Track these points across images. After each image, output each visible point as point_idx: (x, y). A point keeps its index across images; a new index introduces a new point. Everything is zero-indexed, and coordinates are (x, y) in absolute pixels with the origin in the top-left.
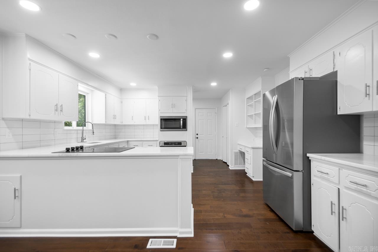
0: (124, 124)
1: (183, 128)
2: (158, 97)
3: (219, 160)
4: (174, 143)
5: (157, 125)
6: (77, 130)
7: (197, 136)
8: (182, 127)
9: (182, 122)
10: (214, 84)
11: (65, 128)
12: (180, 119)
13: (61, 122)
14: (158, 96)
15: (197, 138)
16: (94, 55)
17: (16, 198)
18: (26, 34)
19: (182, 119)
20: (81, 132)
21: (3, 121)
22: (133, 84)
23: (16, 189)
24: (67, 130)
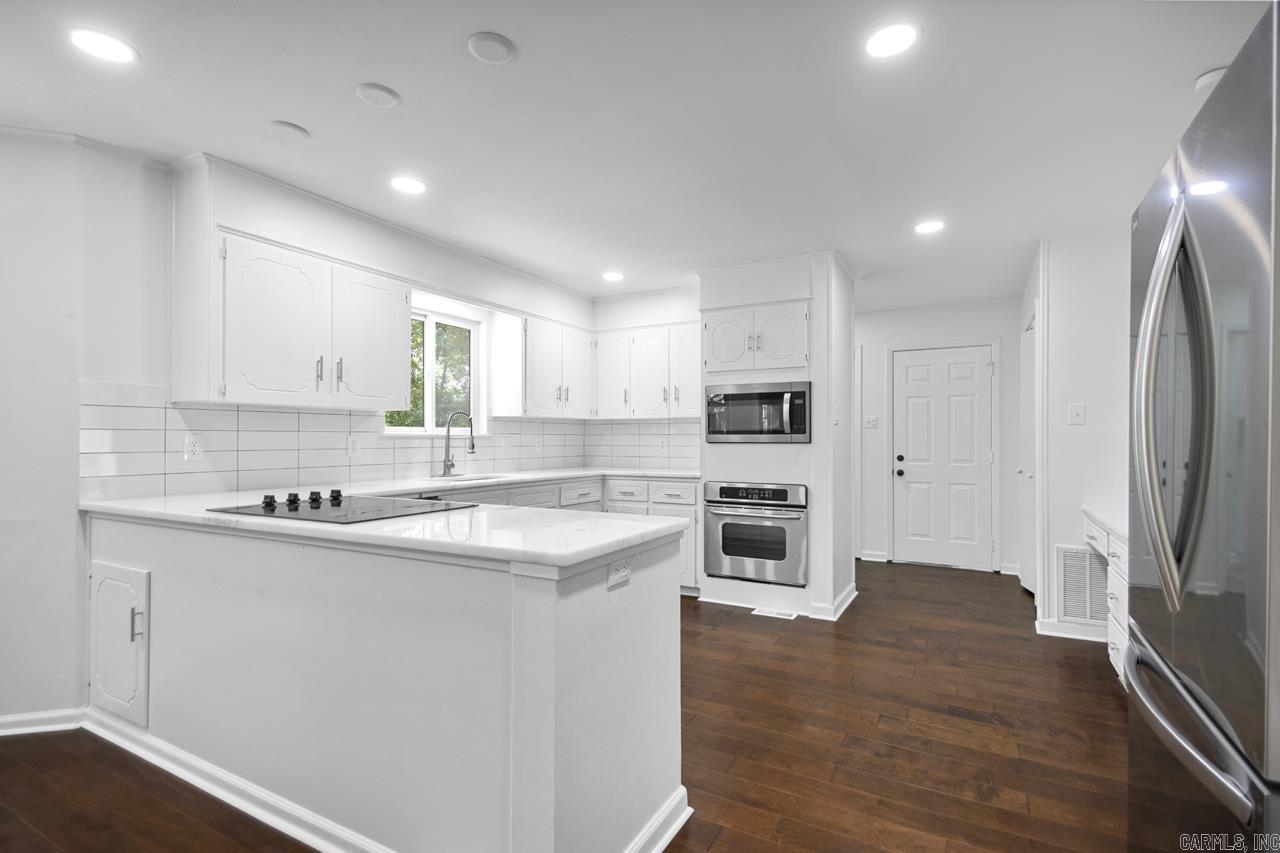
0: (602, 416)
1: (793, 431)
2: (699, 314)
3: (1005, 575)
4: (760, 490)
5: (695, 421)
6: (432, 439)
7: (899, 466)
8: (787, 428)
9: (786, 407)
10: (929, 227)
11: (386, 433)
12: (780, 396)
13: (371, 414)
14: (702, 311)
15: (900, 473)
16: (408, 185)
17: (136, 638)
18: (204, 153)
19: (787, 397)
20: (443, 443)
21: (176, 411)
22: (613, 277)
23: (136, 611)
24: (394, 438)
